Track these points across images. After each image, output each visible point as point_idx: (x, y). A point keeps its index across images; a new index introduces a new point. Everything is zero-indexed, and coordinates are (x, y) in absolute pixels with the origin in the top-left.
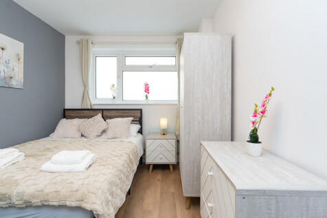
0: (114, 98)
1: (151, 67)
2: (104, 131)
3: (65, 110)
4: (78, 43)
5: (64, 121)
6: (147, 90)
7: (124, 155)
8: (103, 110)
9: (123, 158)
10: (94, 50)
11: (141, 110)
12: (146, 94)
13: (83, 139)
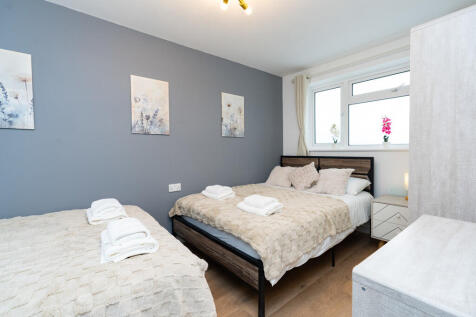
0: (336, 142)
1: (396, 90)
2: (314, 184)
3: (282, 157)
4: (293, 82)
5: (278, 168)
6: (387, 128)
7: (319, 213)
8: (319, 157)
9: (314, 216)
10: (310, 86)
11: (372, 159)
12: (385, 134)
13: (292, 189)
